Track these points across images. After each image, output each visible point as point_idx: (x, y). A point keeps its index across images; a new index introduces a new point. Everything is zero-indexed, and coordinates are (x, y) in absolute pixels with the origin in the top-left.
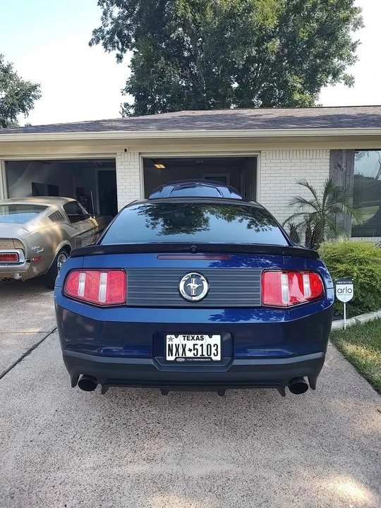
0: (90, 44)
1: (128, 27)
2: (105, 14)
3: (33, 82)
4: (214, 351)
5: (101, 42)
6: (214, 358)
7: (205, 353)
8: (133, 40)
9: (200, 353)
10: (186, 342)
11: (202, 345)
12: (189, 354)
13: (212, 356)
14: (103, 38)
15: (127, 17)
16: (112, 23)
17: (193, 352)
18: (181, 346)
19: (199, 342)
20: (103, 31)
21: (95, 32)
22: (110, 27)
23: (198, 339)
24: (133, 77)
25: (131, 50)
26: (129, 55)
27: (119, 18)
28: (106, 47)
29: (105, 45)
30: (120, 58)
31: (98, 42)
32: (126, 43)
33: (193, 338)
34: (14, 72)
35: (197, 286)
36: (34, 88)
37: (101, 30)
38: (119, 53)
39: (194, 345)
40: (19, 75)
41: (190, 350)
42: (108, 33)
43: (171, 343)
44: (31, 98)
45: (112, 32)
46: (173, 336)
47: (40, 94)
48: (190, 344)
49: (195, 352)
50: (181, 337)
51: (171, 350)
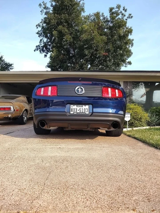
0: (35, 51)
1: (50, 45)
2: (41, 40)
3: (11, 63)
4: (86, 110)
5: (39, 50)
6: (86, 113)
7: (83, 111)
8: (51, 49)
9: (82, 111)
10: (77, 107)
11: (82, 109)
12: (78, 111)
13: (86, 112)
14: (40, 49)
15: (49, 42)
16: (43, 44)
17: (79, 111)
18: (75, 109)
19: (82, 108)
20: (40, 46)
21: (37, 46)
22: (42, 45)
23: (81, 107)
24: (50, 62)
25: (50, 52)
26: (49, 55)
27: (46, 42)
28: (40, 52)
29: (40, 51)
30: (46, 56)
31: (37, 50)
32: (48, 51)
33: (79, 106)
34: (4, 59)
35: (81, 90)
36: (11, 65)
37: (39, 46)
38: (46, 54)
39: (80, 109)
40: (5, 60)
41: (78, 110)
42: (42, 47)
43: (72, 108)
44: (9, 69)
45: (43, 47)
46: (73, 106)
47: (12, 67)
48: (78, 108)
49: (80, 111)
50: (75, 106)
51: (72, 110)
